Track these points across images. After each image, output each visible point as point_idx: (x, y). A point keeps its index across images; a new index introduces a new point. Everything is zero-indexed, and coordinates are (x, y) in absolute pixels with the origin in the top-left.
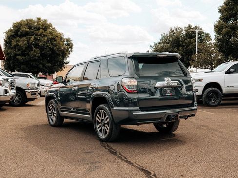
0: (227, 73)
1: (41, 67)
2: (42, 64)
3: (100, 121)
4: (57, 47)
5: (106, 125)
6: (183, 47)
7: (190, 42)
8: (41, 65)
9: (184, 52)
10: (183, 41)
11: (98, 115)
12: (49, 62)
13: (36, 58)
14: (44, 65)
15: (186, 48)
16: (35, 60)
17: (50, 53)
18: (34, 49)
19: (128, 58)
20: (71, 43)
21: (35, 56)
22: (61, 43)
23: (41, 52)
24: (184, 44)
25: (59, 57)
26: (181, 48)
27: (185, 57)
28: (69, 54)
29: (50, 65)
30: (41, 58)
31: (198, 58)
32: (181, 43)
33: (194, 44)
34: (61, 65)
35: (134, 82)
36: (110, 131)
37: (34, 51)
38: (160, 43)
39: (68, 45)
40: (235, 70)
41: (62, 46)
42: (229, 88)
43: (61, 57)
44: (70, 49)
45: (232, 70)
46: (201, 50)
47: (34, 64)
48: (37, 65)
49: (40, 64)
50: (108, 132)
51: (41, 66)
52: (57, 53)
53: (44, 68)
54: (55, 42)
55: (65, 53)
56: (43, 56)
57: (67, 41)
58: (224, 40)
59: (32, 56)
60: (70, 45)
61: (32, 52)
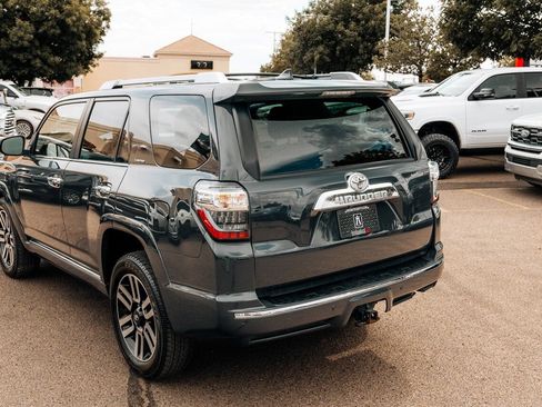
0: (473, 97)
1: (39, 65)
2: (41, 59)
3: (129, 308)
4: (74, 18)
5: (147, 326)
6: (358, 21)
7: (372, 11)
8: (38, 61)
9: (359, 35)
10: (358, 10)
11: (121, 287)
12: (56, 52)
13: (26, 43)
14: (44, 61)
15: (363, 26)
16: (22, 49)
17: (58, 31)
18: (18, 21)
19: (219, 104)
20: (107, 9)
21: (21, 38)
22: (82, 8)
23: (37, 29)
24: (360, 16)
25: (79, 42)
26: (352, 25)
27: (361, 46)
28: (103, 33)
29: (58, 59)
30: (37, 43)
31: (391, 51)
32: (354, 13)
33: (381, 16)
34: (86, 60)
35: (238, 200)
36: (158, 351)
37: (20, 27)
38: (307, 12)
39: (100, 13)
40: (493, 92)
41: (84, 16)
42: (475, 136)
43: (84, 43)
44: (104, 24)
45: (485, 91)
46: (397, 31)
47: (21, 57)
48: (29, 61)
49: (36, 56)
50: (153, 350)
51: (38, 63)
52: (73, 32)
53: (46, 67)
54: (68, 7)
55: (92, 34)
56: (42, 39)
57: (97, 4)
58: (462, 13)
59: (15, 39)
60: (105, 15)
61: (15, 29)
